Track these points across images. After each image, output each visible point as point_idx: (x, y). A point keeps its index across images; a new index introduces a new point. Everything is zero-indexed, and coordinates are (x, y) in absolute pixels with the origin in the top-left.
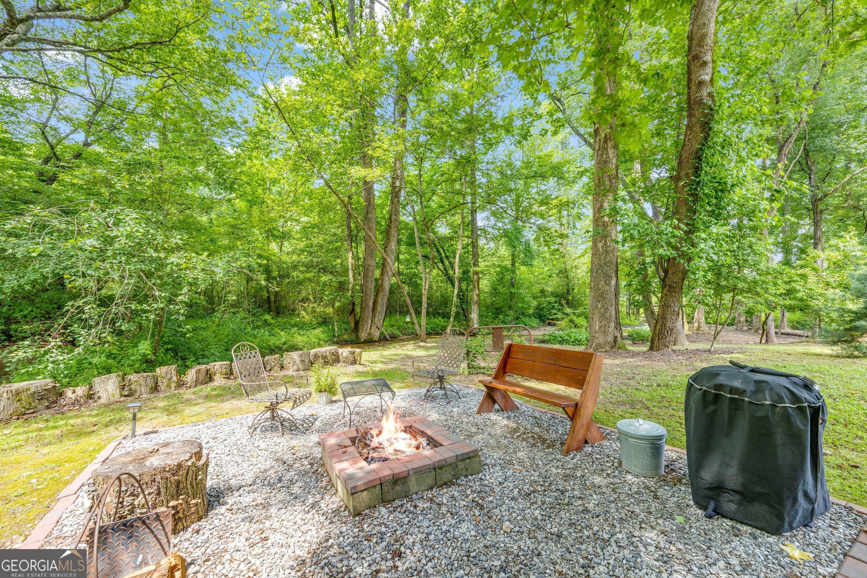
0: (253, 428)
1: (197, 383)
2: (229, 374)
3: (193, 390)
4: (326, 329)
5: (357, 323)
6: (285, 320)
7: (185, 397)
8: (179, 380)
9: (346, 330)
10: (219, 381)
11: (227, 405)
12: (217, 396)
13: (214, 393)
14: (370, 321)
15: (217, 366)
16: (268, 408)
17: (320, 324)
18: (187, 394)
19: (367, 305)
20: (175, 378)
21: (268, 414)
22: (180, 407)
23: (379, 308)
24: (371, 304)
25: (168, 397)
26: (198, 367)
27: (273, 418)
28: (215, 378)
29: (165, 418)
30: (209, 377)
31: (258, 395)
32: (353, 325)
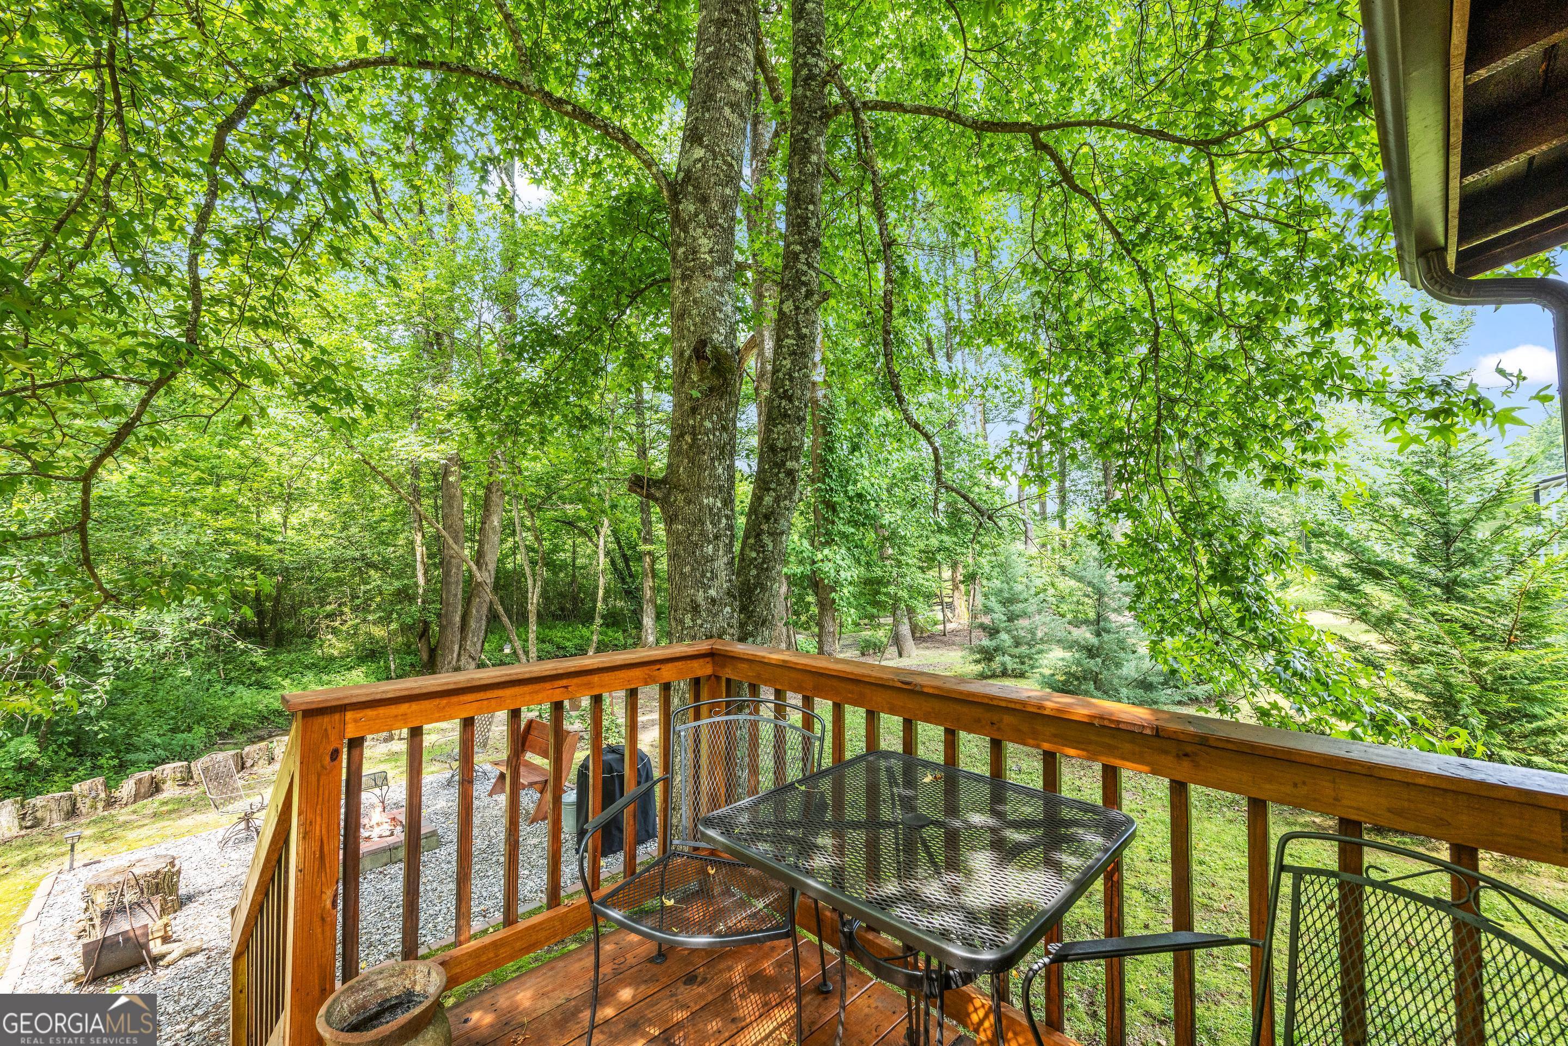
0: (224, 842)
1: (137, 797)
2: (186, 780)
3: (131, 808)
4: (374, 666)
5: (432, 652)
6: (293, 656)
7: (122, 819)
8: (109, 796)
9: (412, 665)
10: (171, 791)
11: (187, 822)
12: (170, 812)
13: (165, 808)
14: (456, 648)
15: (169, 770)
16: (241, 819)
17: (362, 660)
18: (122, 814)
19: (450, 623)
20: (103, 795)
21: (243, 825)
22: (119, 832)
23: (473, 624)
24: (457, 619)
25: (95, 822)
26: (138, 775)
27: (248, 828)
28: (164, 787)
29: (103, 847)
30: (156, 787)
31: (230, 808)
32: (425, 657)
